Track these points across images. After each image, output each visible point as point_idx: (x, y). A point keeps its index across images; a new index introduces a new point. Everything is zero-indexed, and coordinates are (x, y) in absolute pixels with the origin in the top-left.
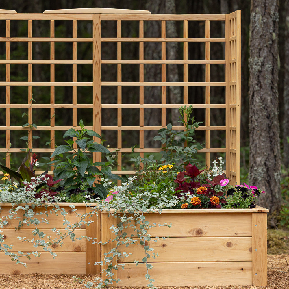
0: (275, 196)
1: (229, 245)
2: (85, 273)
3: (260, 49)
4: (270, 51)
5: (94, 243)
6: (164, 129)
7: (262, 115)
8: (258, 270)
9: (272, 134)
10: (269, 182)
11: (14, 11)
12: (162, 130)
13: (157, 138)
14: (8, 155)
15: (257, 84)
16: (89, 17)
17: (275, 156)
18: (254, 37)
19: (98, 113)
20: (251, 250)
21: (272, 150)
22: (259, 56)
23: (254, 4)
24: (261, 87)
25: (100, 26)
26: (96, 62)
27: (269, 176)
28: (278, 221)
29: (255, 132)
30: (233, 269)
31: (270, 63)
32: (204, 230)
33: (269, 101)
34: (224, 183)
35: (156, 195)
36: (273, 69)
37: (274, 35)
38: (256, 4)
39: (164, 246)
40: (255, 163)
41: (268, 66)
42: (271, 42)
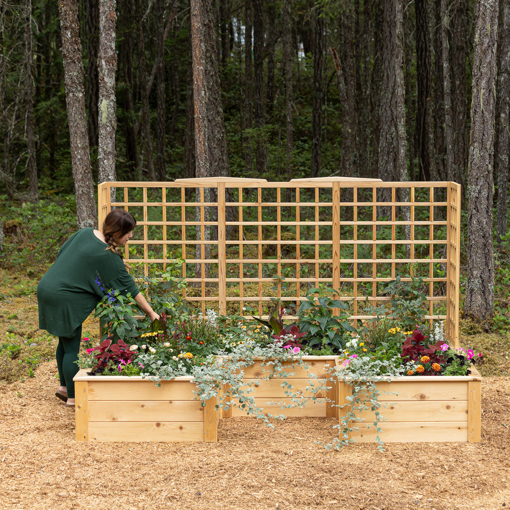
0: (489, 304)
1: (448, 407)
2: (325, 415)
3: (477, 179)
4: (486, 181)
5: (332, 406)
6: (394, 281)
7: (479, 235)
8: (473, 430)
9: (487, 251)
10: (484, 292)
12: (392, 282)
14: (260, 303)
15: (475, 209)
16: (330, 185)
17: (489, 270)
18: (473, 167)
19: (337, 267)
20: (467, 412)
21: (487, 265)
22: (477, 185)
23: (473, 139)
24: (478, 211)
25: (339, 193)
26: (336, 224)
27: (484, 286)
28: (491, 325)
29: (472, 249)
30: (451, 428)
31: (486, 190)
32: (427, 395)
33: (485, 223)
34: (444, 348)
35: (386, 363)
36: (488, 196)
37: (490, 166)
38: (475, 140)
39: (392, 408)
40: (472, 275)
41: (485, 193)
42: (487, 173)
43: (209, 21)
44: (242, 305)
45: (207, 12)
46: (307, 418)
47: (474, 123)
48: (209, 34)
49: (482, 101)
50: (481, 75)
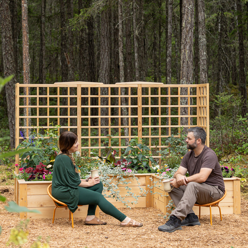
2: (145, 206)
6: (170, 137)
8: (236, 207)
11: (102, 83)
12: (169, 137)
13: (167, 141)
14: (100, 150)
15: (184, 112)
16: (136, 86)
18: (182, 90)
19: (140, 130)
20: (233, 197)
22: (185, 99)
25: (141, 90)
26: (140, 107)
30: (225, 206)
38: (183, 76)
43: (10, 35)
44: (90, 151)
45: (9, 31)
46: (136, 208)
47: (183, 67)
48: (10, 41)
49: (187, 56)
50: (186, 43)
